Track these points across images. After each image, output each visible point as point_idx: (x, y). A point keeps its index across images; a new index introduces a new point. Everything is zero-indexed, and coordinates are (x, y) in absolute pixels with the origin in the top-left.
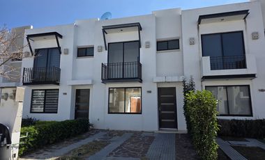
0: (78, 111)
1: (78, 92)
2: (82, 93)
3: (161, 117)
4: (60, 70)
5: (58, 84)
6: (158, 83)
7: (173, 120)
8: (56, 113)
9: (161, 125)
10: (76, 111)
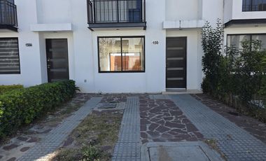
0: (52, 70)
1: (49, 43)
2: (54, 45)
3: (168, 74)
4: (15, 7)
5: (16, 30)
6: (167, 30)
7: (182, 79)
8: (19, 73)
9: (169, 84)
10: (48, 70)
